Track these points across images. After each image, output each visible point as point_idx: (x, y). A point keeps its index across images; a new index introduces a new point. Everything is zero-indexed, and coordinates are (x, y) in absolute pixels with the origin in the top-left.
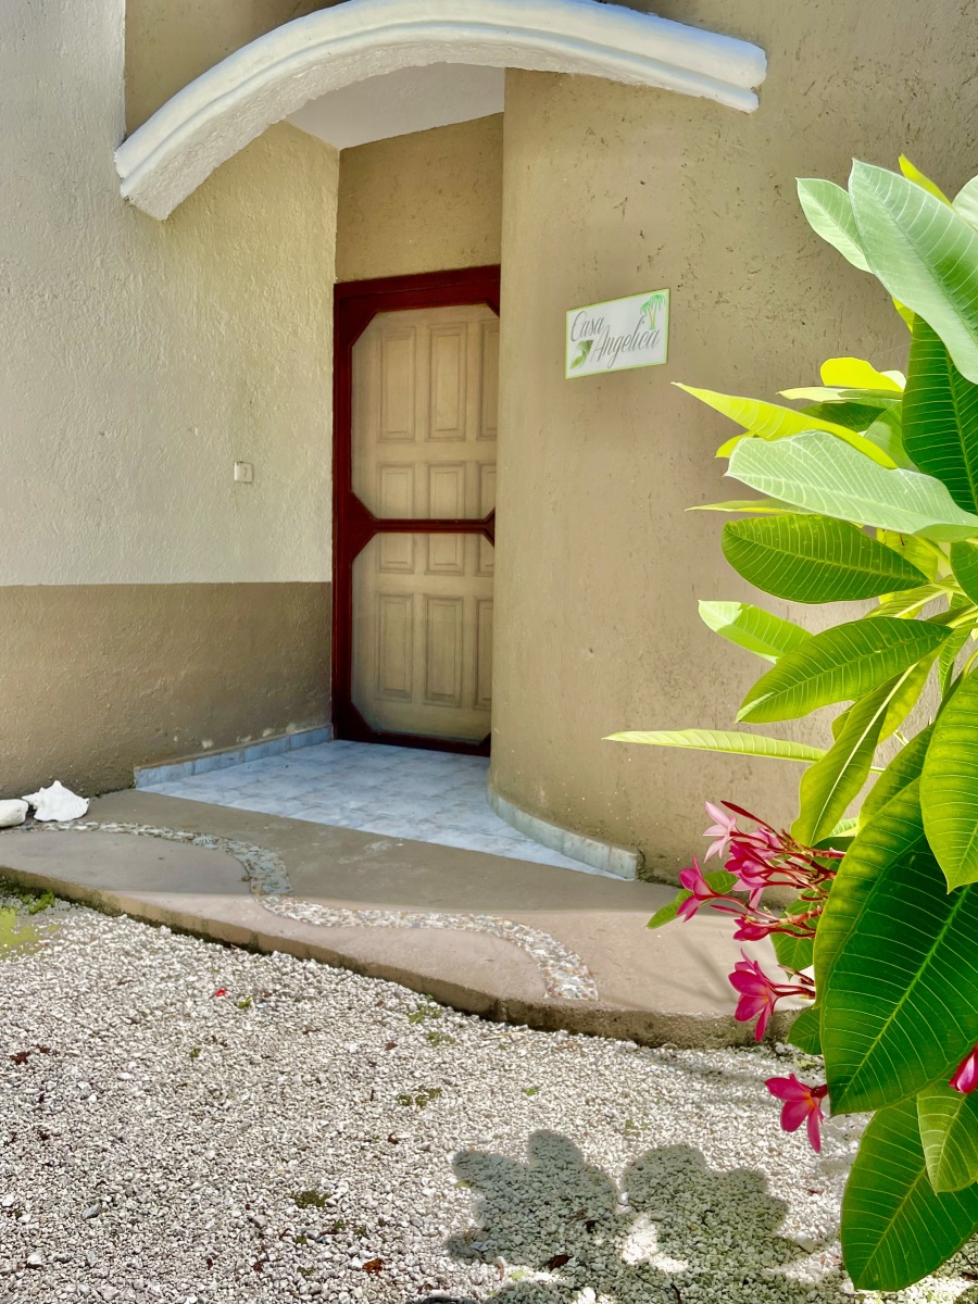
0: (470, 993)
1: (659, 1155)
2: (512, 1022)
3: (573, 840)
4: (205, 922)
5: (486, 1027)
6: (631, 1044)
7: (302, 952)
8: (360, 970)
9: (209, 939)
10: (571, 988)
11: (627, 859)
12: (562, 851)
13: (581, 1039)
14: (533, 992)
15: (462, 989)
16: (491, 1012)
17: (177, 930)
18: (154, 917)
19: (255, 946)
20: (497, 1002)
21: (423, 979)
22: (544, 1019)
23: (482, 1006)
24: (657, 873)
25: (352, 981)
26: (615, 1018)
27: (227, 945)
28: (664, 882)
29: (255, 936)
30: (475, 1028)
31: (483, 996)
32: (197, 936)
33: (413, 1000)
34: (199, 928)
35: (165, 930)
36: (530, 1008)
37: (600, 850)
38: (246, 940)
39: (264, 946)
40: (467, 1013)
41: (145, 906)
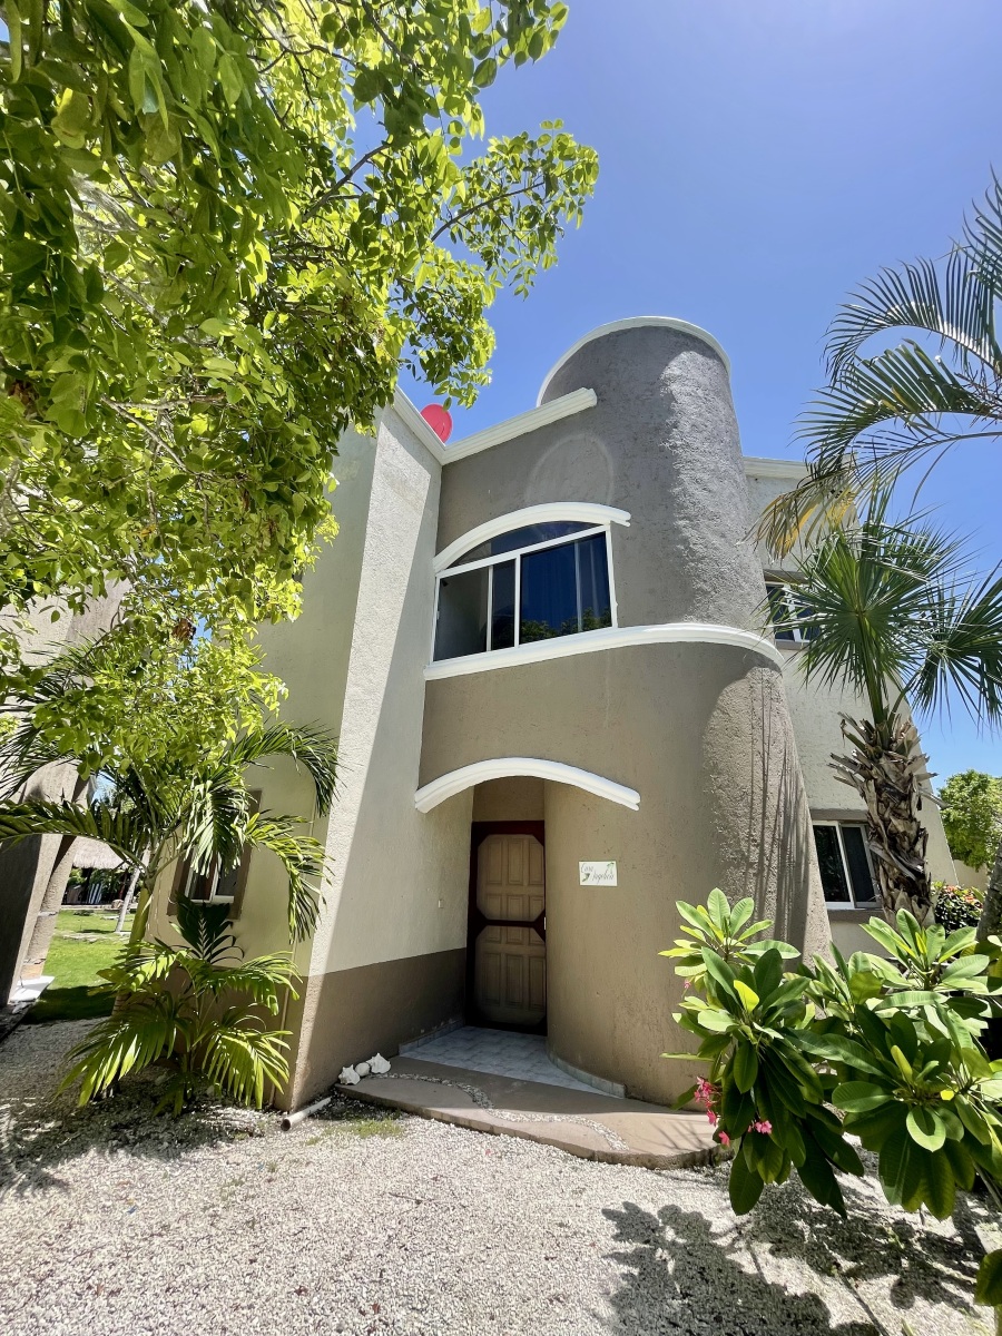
0: (583, 1149)
1: (666, 1208)
2: (600, 1161)
3: (596, 1079)
4: (470, 1121)
5: (591, 1164)
6: (644, 1169)
7: (513, 1134)
8: (537, 1140)
9: (472, 1129)
10: (618, 1147)
11: (620, 1088)
12: (591, 1085)
13: (626, 1167)
14: (606, 1148)
15: (579, 1147)
16: (592, 1157)
17: (457, 1125)
18: (446, 1119)
19: (492, 1131)
20: (594, 1153)
21: (564, 1144)
22: (612, 1159)
23: (588, 1155)
24: (633, 1094)
25: (536, 1147)
26: (637, 1157)
27: (480, 1132)
28: (635, 1099)
29: (492, 1127)
30: (587, 1165)
31: (588, 1150)
32: (466, 1128)
33: (562, 1154)
34: (467, 1124)
35: (452, 1126)
36: (606, 1154)
37: (608, 1084)
38: (488, 1129)
39: (496, 1131)
40: (583, 1158)
41: (442, 1114)
